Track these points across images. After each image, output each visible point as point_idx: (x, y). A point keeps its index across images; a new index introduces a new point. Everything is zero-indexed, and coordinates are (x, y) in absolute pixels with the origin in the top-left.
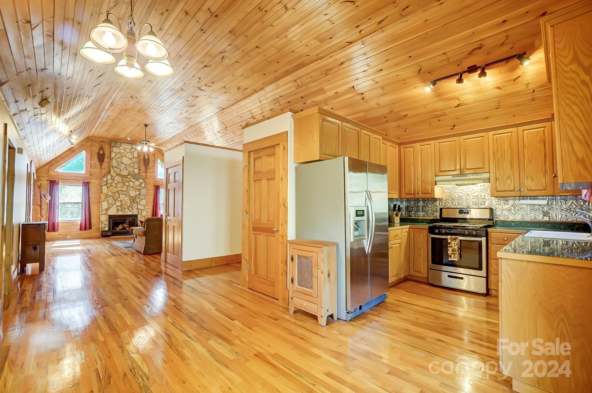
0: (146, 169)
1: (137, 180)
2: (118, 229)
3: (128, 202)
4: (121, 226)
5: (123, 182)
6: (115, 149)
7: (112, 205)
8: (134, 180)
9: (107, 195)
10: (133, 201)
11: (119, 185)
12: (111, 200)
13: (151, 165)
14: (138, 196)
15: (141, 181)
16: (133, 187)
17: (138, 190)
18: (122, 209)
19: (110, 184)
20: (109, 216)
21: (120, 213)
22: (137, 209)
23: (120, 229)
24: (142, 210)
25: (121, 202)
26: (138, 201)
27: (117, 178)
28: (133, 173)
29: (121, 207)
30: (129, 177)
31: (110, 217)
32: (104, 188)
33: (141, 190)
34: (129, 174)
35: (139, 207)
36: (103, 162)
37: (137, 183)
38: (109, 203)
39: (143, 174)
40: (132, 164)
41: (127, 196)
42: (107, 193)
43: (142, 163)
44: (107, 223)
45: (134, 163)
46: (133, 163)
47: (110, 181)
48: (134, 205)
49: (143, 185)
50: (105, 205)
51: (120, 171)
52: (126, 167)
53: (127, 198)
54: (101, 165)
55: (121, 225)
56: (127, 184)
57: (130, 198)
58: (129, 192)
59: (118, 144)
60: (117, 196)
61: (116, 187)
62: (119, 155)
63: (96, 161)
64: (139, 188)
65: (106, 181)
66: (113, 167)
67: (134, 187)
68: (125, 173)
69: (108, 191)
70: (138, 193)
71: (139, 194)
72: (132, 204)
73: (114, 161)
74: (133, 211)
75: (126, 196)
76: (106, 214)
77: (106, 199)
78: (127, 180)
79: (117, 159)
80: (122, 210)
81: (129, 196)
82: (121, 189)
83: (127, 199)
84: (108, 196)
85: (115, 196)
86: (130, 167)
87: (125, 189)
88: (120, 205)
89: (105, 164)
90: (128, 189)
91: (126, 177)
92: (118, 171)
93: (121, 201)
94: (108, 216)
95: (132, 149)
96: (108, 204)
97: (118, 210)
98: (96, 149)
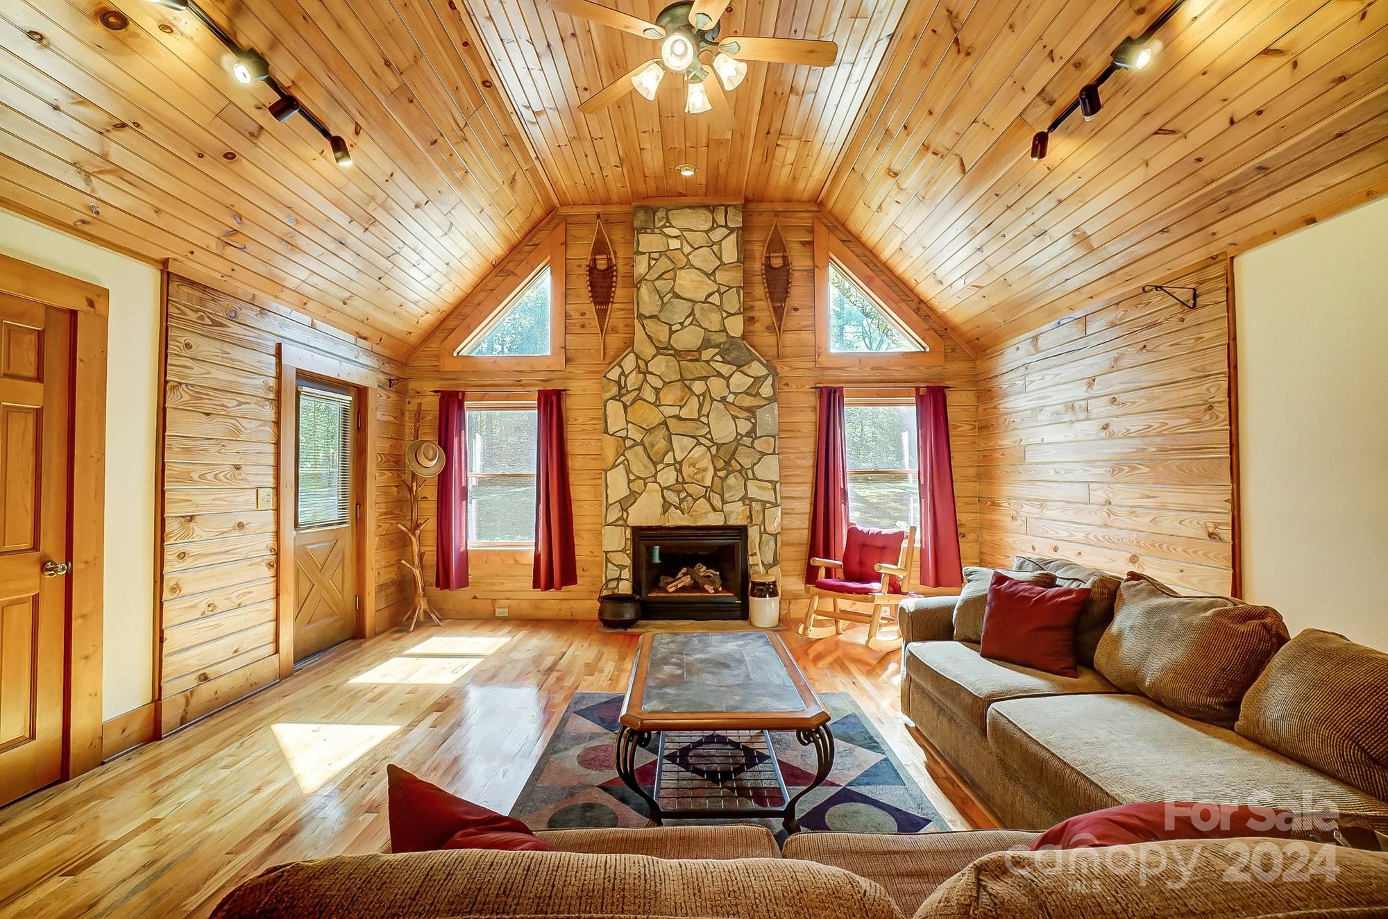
0: (779, 312)
1: (739, 366)
2: (671, 588)
3: (705, 470)
4: (685, 574)
5: (682, 379)
6: (648, 242)
7: (645, 484)
8: (725, 369)
9: (624, 439)
10: (728, 463)
11: (669, 396)
12: (639, 464)
13: (797, 292)
14: (747, 441)
15: (757, 369)
16: (723, 400)
17: (746, 414)
18: (681, 501)
19: (635, 393)
20: (637, 531)
21: (676, 519)
22: (742, 499)
23: (683, 589)
24: (764, 503)
25: (679, 471)
26: (746, 462)
27: (660, 365)
28: (721, 338)
29: (678, 492)
30: (706, 355)
31: (640, 535)
32: (614, 408)
33: (758, 412)
34: (706, 344)
35: (754, 490)
36: (607, 303)
37: (740, 381)
38: (632, 477)
39: (766, 340)
40: (715, 299)
41: (703, 440)
42: (623, 434)
43: (760, 290)
44: (628, 562)
45: (723, 289)
46: (718, 291)
47: (633, 381)
48: (731, 480)
49: (766, 390)
50: (618, 485)
51: (672, 332)
52: (692, 313)
53: (700, 450)
54: (602, 315)
55: (684, 570)
56: (698, 387)
57: (714, 450)
58: (708, 425)
59: (661, 214)
60: (661, 444)
61: (657, 404)
62: (664, 264)
63: (583, 302)
64: (748, 401)
65: (618, 382)
66: (641, 317)
67: (730, 398)
68: (688, 338)
69: (628, 422)
70: (744, 427)
71: (752, 433)
72: (723, 479)
73: (644, 291)
74: (727, 508)
75: (699, 443)
76: (622, 522)
77: (622, 458)
78: (698, 369)
79: (656, 283)
80: (684, 505)
81: (709, 443)
82: (675, 411)
83: (702, 457)
84: (629, 443)
85: (653, 446)
86: (711, 311)
87: (691, 410)
88: (672, 481)
89: (616, 314)
90: (704, 412)
91: (693, 355)
92: (662, 334)
93: (678, 466)
94: (629, 531)
95: (712, 228)
96: (630, 481)
97: (666, 506)
98: (581, 252)
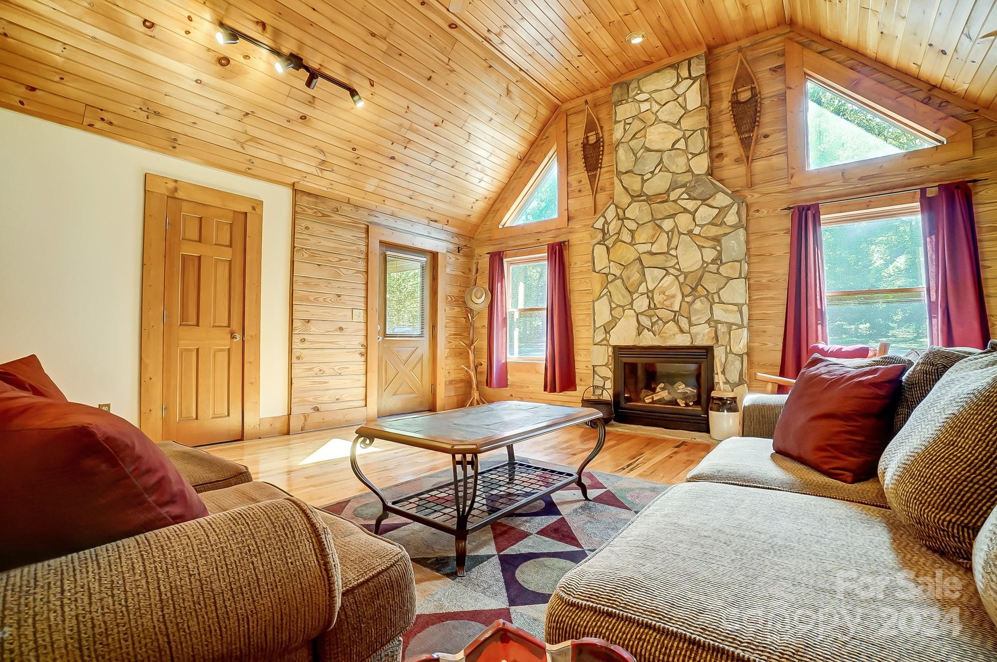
0: (746, 143)
1: (704, 201)
2: (648, 400)
3: (674, 296)
4: (663, 389)
5: (653, 220)
6: (624, 111)
7: (624, 311)
8: (691, 205)
9: (607, 275)
10: (694, 289)
11: (641, 236)
12: (619, 295)
13: (768, 118)
14: (713, 268)
15: (721, 200)
16: (690, 233)
17: (711, 243)
18: (653, 324)
19: (615, 237)
20: (614, 347)
21: (648, 340)
22: (708, 322)
23: (660, 401)
24: (730, 325)
25: (651, 299)
26: (712, 288)
27: (634, 211)
28: (688, 178)
29: (650, 317)
30: (673, 195)
31: (619, 351)
32: (600, 251)
33: (724, 240)
34: (673, 187)
35: (719, 313)
36: (596, 169)
37: (705, 214)
38: (613, 306)
39: (733, 171)
40: (681, 145)
41: (671, 271)
42: (606, 271)
43: (728, 126)
44: (610, 375)
45: (688, 134)
46: (684, 137)
47: (613, 227)
48: (698, 305)
49: (731, 218)
50: (603, 314)
51: (644, 181)
52: (661, 161)
53: (669, 279)
54: (592, 179)
55: (662, 385)
56: (667, 225)
57: (681, 278)
58: (676, 257)
59: (632, 86)
60: (636, 276)
61: (632, 244)
62: (637, 125)
63: (580, 174)
64: (714, 231)
65: (603, 230)
66: (619, 173)
67: (697, 230)
68: (658, 184)
69: (610, 261)
70: (709, 255)
71: (718, 260)
72: (690, 304)
73: (621, 151)
74: (694, 330)
75: (668, 273)
76: (604, 342)
77: (606, 290)
78: (668, 208)
79: (632, 143)
80: (656, 328)
81: (677, 273)
82: (647, 247)
83: (671, 285)
84: (610, 278)
85: (629, 278)
86: (678, 156)
87: (661, 245)
88: (645, 307)
89: (604, 177)
90: (673, 245)
91: (663, 198)
92: (634, 183)
93: (650, 294)
94: (610, 349)
96: (612, 309)
97: (640, 328)
98: (577, 136)
